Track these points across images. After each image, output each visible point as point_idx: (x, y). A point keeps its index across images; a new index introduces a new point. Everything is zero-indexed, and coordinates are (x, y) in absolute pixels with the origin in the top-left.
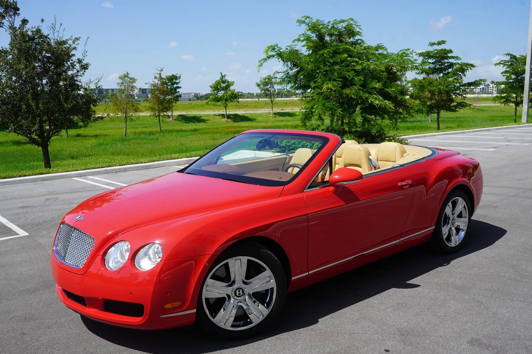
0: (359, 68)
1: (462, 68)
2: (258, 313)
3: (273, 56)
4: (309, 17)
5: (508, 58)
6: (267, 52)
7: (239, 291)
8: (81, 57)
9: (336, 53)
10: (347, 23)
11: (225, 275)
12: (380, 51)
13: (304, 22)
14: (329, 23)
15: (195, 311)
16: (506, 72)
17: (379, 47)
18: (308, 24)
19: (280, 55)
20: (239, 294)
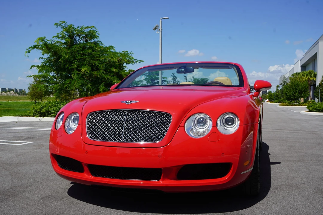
4: (65, 22)
10: (90, 29)
13: (60, 25)
14: (78, 27)
15: (252, 169)
17: (111, 47)
18: (63, 27)
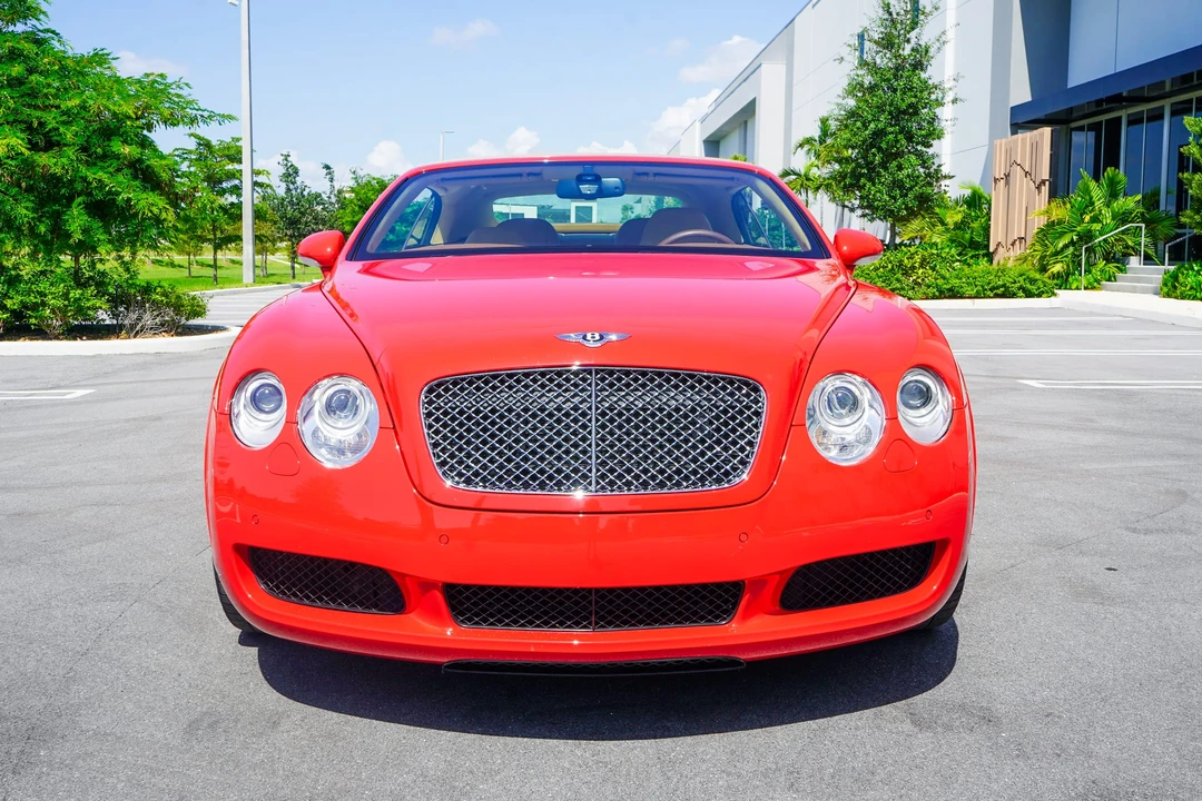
17: (100, 58)
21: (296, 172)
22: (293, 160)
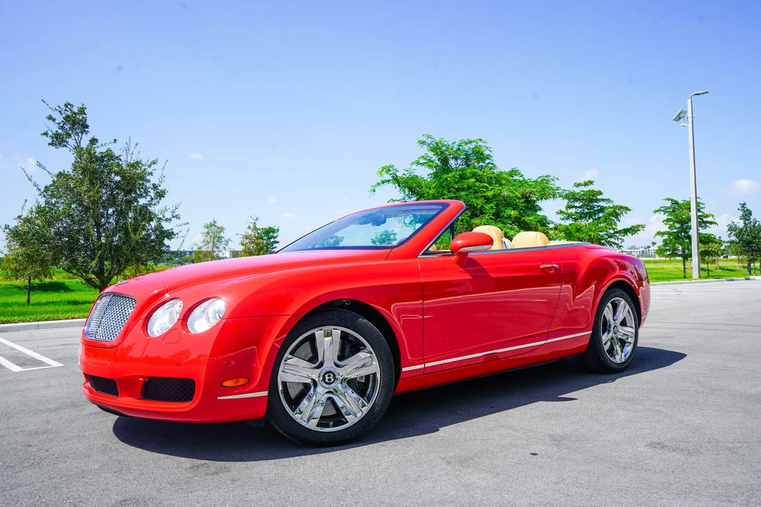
0: (490, 194)
1: (615, 212)
2: (355, 409)
3: (389, 181)
4: (430, 137)
5: (668, 204)
6: (381, 173)
7: (329, 376)
8: (157, 182)
9: (462, 177)
10: (475, 143)
11: (311, 355)
12: (515, 178)
13: (425, 143)
14: (453, 144)
15: (265, 393)
16: (668, 220)
17: (513, 173)
18: (429, 145)
19: (396, 180)
20: (329, 380)
21: (750, 214)
22: (748, 206)
